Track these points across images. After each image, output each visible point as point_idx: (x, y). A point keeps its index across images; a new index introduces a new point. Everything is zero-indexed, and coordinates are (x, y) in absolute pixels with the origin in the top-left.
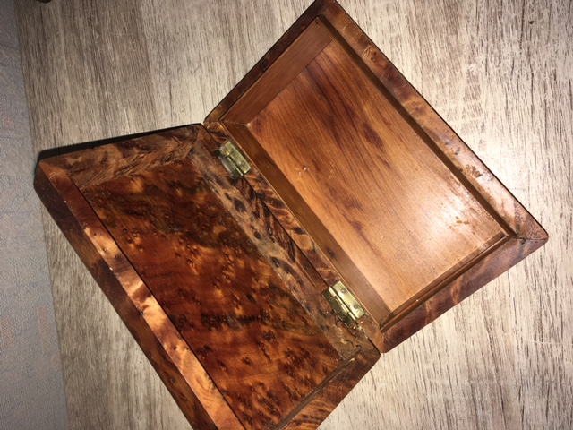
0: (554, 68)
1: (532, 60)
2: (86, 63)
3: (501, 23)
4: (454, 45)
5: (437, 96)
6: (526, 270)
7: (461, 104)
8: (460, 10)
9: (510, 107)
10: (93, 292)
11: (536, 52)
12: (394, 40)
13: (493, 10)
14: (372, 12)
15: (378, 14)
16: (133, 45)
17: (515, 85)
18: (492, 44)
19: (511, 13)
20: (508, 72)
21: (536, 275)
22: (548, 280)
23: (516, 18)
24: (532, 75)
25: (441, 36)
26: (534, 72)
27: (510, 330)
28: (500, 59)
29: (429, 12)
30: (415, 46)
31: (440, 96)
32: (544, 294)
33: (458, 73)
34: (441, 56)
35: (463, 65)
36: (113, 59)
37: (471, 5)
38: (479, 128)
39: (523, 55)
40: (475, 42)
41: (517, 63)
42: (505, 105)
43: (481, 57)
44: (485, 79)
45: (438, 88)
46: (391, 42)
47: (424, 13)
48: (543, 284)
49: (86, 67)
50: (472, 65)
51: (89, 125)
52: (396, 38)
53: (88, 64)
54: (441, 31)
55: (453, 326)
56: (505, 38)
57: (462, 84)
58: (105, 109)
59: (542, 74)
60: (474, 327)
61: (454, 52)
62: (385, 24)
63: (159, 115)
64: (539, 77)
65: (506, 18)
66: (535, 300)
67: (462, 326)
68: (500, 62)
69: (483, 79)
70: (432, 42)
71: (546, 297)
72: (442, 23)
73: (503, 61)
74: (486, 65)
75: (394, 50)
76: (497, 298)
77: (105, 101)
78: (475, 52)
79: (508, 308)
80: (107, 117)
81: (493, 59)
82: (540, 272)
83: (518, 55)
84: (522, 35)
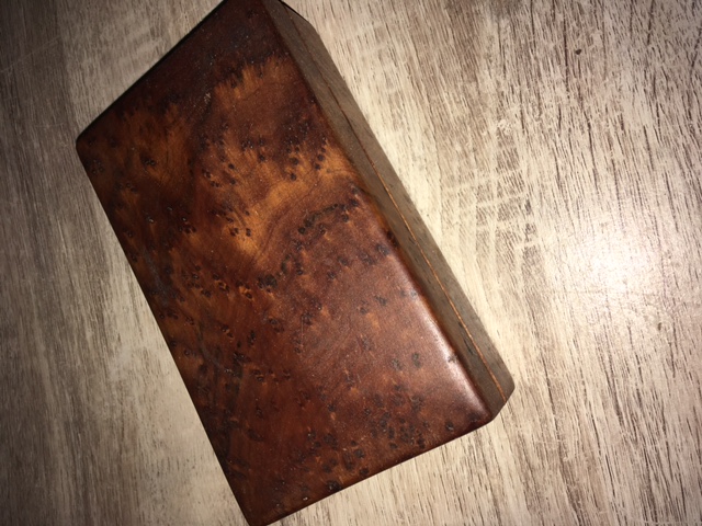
0: (619, 113)
1: (586, 104)
2: (9, 167)
3: (536, 58)
4: (475, 96)
5: (460, 169)
6: (619, 413)
7: (494, 177)
8: (477, 47)
9: (562, 174)
10: (36, 478)
11: (591, 92)
12: (393, 98)
13: (523, 42)
14: (361, 63)
15: (369, 65)
16: (64, 139)
17: (566, 143)
18: (527, 89)
19: (549, 43)
20: (554, 125)
21: (634, 420)
22: (653, 425)
23: (555, 48)
24: (589, 125)
25: (456, 86)
26: (591, 122)
27: (607, 506)
28: (540, 109)
29: (436, 55)
30: (422, 102)
31: (464, 168)
32: (649, 448)
33: (485, 134)
34: (458, 113)
35: (489, 121)
36: (41, 159)
37: (491, 38)
38: (523, 208)
39: (572, 99)
40: (503, 89)
41: (565, 112)
42: (555, 172)
43: (514, 109)
44: (524, 139)
45: (460, 157)
46: (390, 102)
47: (429, 57)
48: (646, 433)
49: (10, 173)
50: (503, 121)
51: (17, 249)
52: (396, 94)
53: (12, 169)
54: (455, 80)
55: (523, 504)
56: (544, 78)
57: (492, 149)
58: (35, 226)
59: (603, 123)
60: (554, 503)
61: (475, 106)
62: (379, 77)
63: (102, 227)
64: (599, 127)
65: (542, 50)
66: (638, 458)
67: (536, 502)
68: (541, 113)
69: (520, 141)
70: (444, 95)
71: (654, 453)
72: (455, 67)
73: (544, 111)
74: (522, 119)
75: (394, 111)
76: (582, 457)
77: (34, 214)
78: (505, 102)
79: (599, 473)
80: (38, 236)
81: (531, 109)
82: (639, 414)
83: (565, 101)
84: (567, 71)
